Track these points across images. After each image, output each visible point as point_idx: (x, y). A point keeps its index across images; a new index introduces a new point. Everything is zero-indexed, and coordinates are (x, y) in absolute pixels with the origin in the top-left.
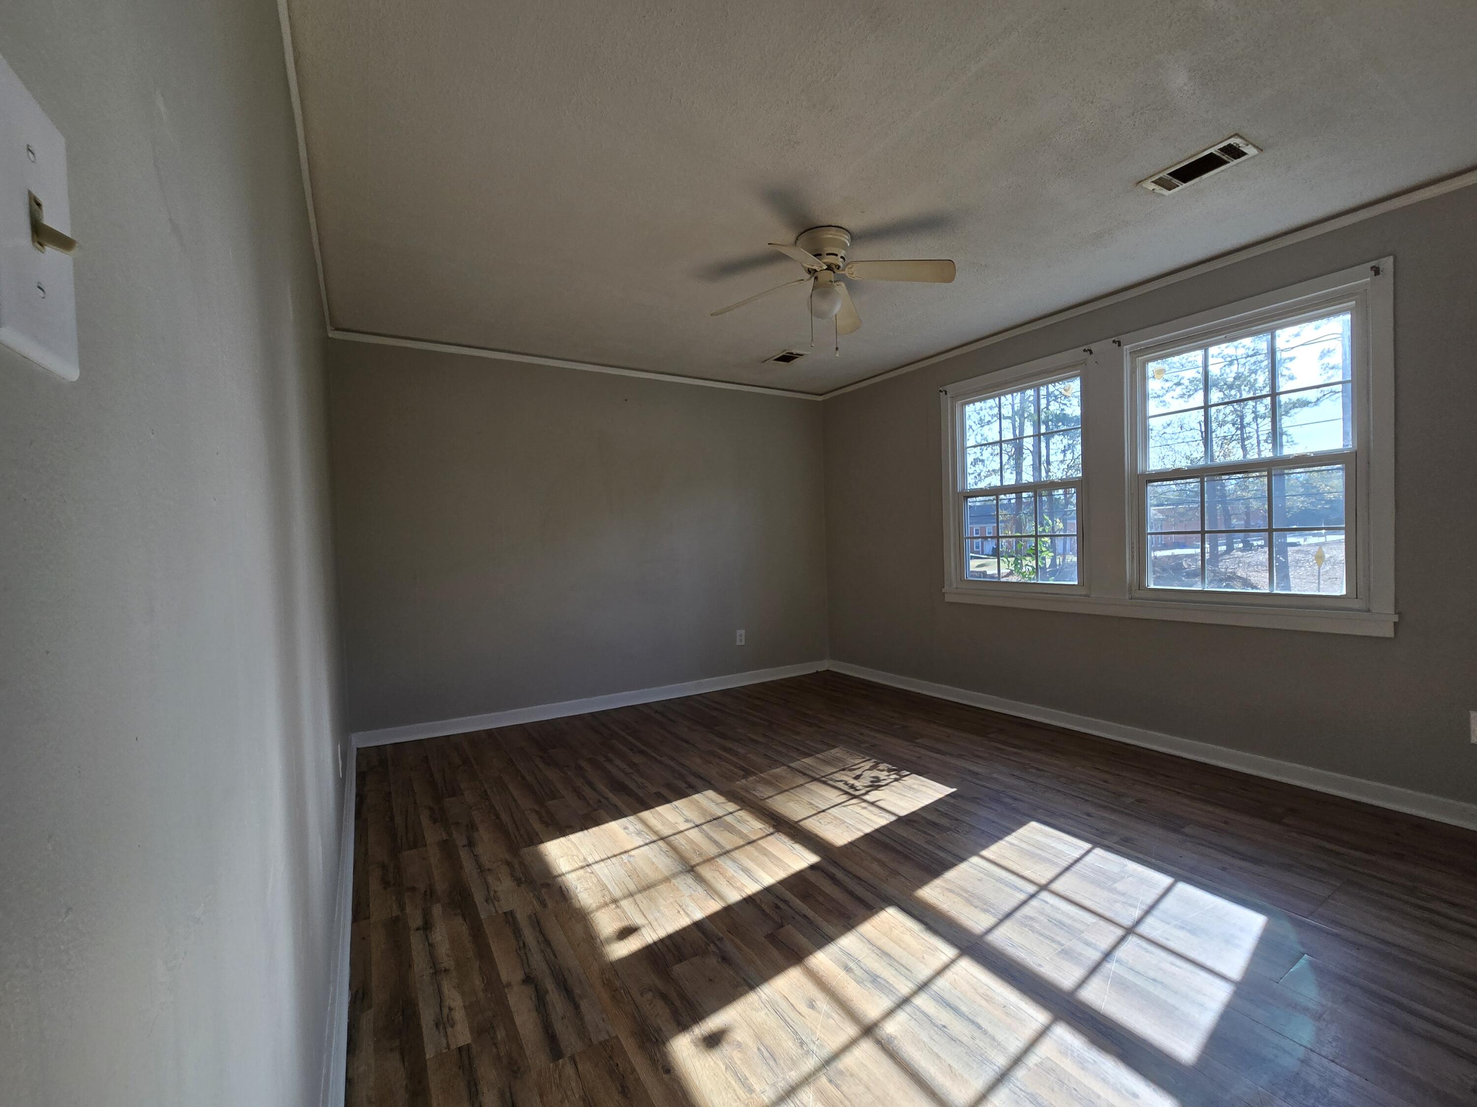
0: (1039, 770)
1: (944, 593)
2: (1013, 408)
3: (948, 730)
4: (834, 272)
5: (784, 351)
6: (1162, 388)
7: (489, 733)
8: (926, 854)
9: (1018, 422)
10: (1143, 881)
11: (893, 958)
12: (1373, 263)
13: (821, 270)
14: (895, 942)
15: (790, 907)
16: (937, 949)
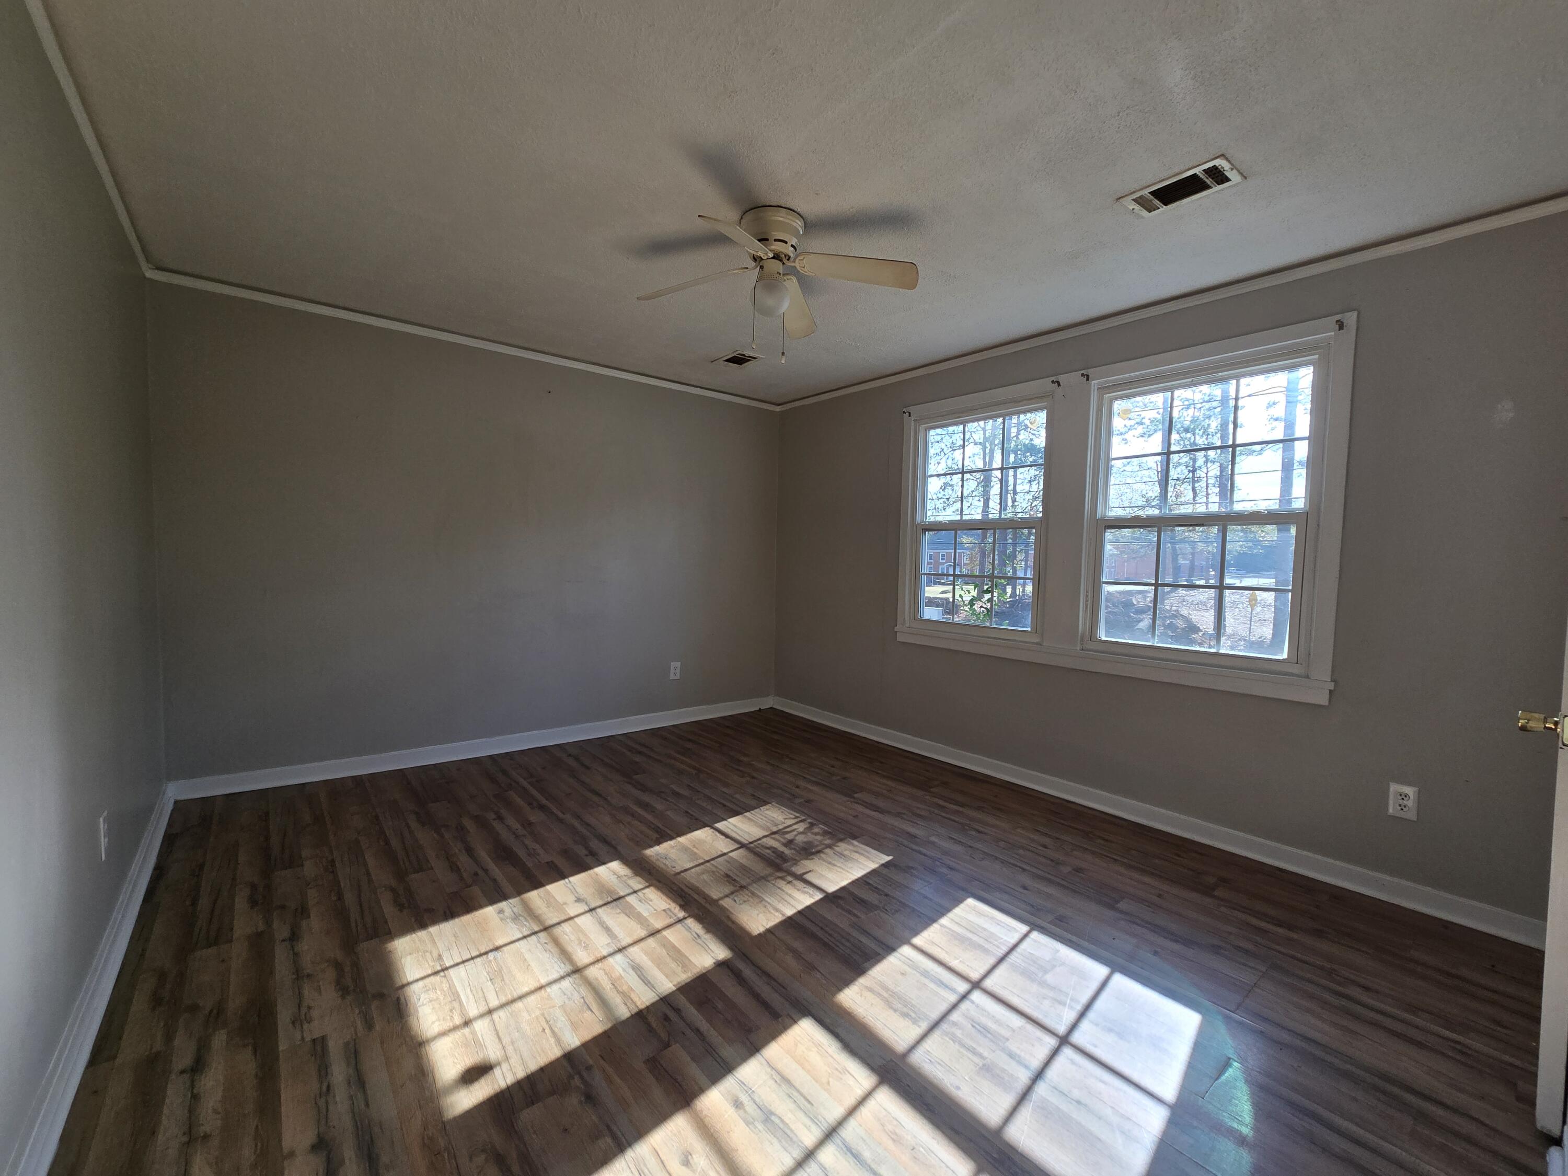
0: (979, 832)
1: (896, 632)
2: (984, 434)
3: (889, 783)
4: (783, 263)
5: (735, 352)
6: (1125, 426)
7: (358, 780)
8: (848, 940)
9: (989, 447)
10: (1075, 971)
11: (794, 1086)
12: (1338, 317)
13: (768, 258)
14: (798, 1062)
15: (682, 1018)
16: (846, 1071)
